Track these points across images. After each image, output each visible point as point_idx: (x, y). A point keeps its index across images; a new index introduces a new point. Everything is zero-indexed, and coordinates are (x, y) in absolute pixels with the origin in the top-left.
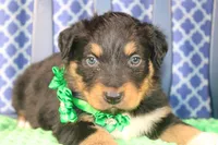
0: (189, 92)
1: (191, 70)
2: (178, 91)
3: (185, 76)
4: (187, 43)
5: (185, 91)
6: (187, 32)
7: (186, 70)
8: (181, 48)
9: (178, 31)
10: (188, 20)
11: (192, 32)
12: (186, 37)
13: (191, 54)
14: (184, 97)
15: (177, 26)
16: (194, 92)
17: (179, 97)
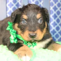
0: (55, 32)
1: (56, 24)
2: (52, 32)
3: (54, 26)
4: (55, 14)
5: (54, 32)
6: (55, 11)
7: (55, 24)
8: (53, 16)
10: (55, 6)
11: (57, 11)
12: (55, 12)
13: (56, 19)
14: (53, 34)
16: (57, 32)
17: (52, 34)
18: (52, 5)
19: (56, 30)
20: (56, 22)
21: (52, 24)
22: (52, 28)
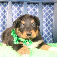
1: (48, 31)
2: (44, 36)
3: (46, 32)
4: (47, 24)
5: (46, 36)
6: (47, 21)
8: (45, 25)
9: (44, 21)
10: (47, 18)
12: (46, 22)
13: (48, 27)
14: (46, 38)
15: (44, 19)
17: (44, 38)
18: (45, 17)
19: (47, 35)
20: (48, 29)
21: (45, 30)
22: (44, 33)
